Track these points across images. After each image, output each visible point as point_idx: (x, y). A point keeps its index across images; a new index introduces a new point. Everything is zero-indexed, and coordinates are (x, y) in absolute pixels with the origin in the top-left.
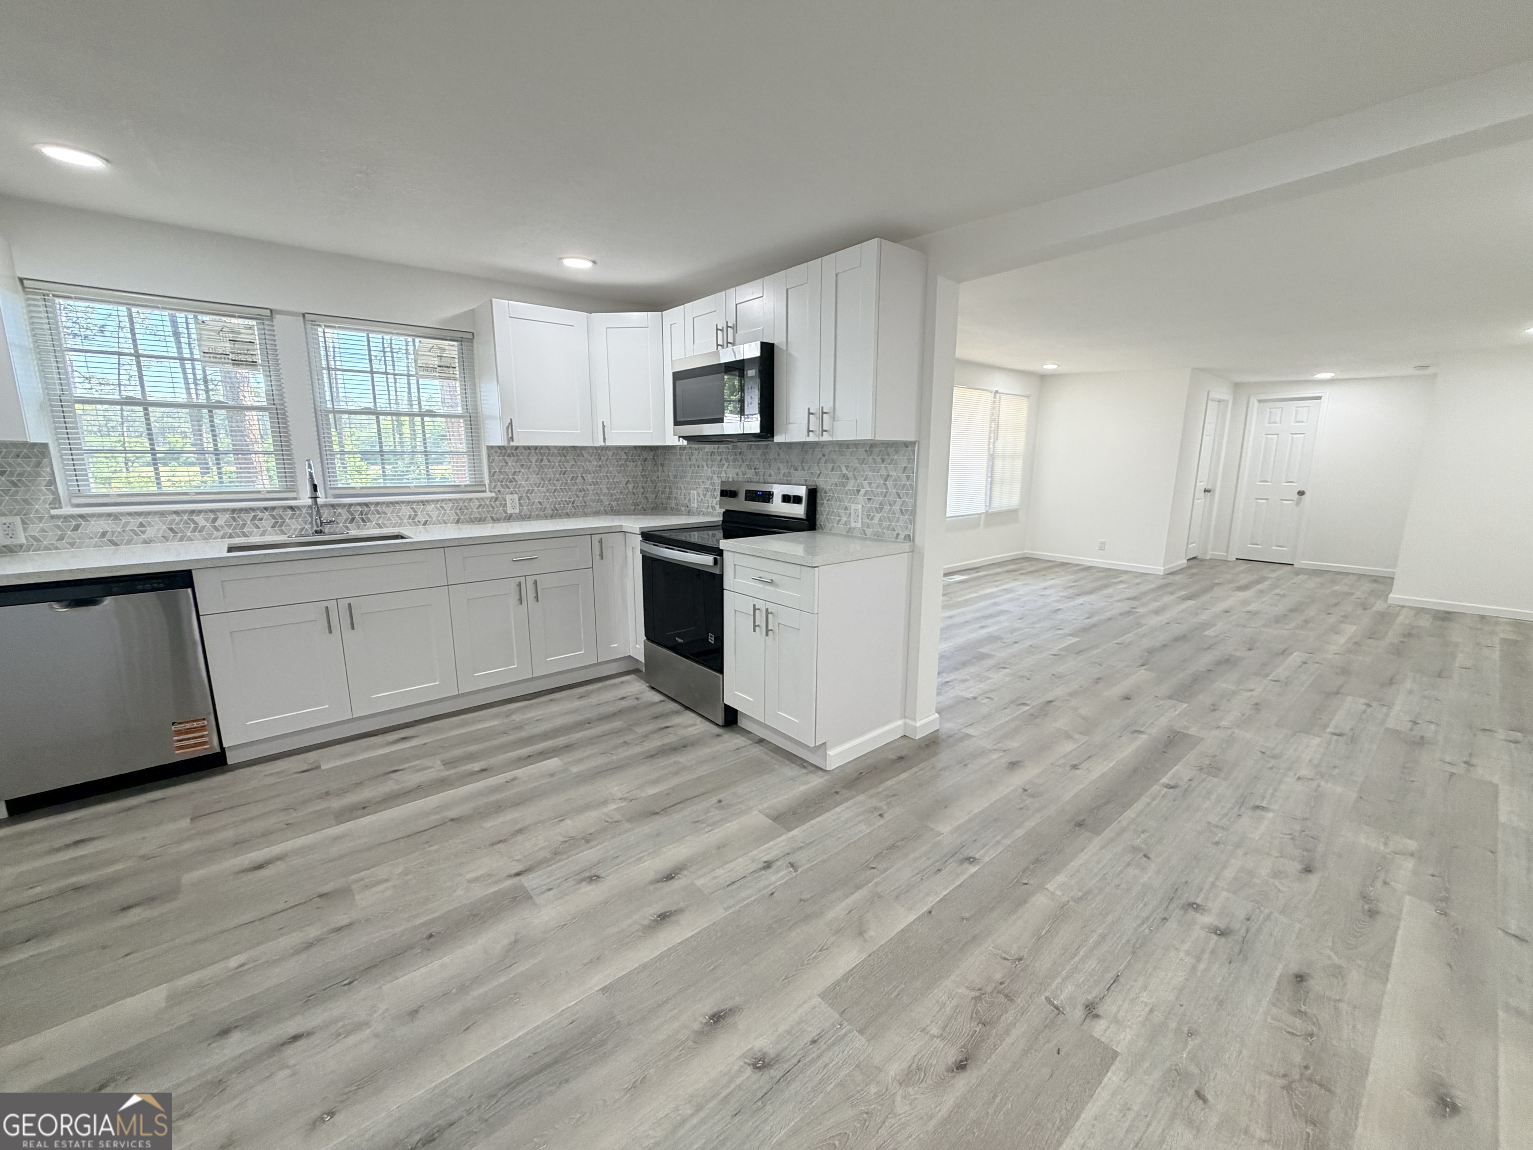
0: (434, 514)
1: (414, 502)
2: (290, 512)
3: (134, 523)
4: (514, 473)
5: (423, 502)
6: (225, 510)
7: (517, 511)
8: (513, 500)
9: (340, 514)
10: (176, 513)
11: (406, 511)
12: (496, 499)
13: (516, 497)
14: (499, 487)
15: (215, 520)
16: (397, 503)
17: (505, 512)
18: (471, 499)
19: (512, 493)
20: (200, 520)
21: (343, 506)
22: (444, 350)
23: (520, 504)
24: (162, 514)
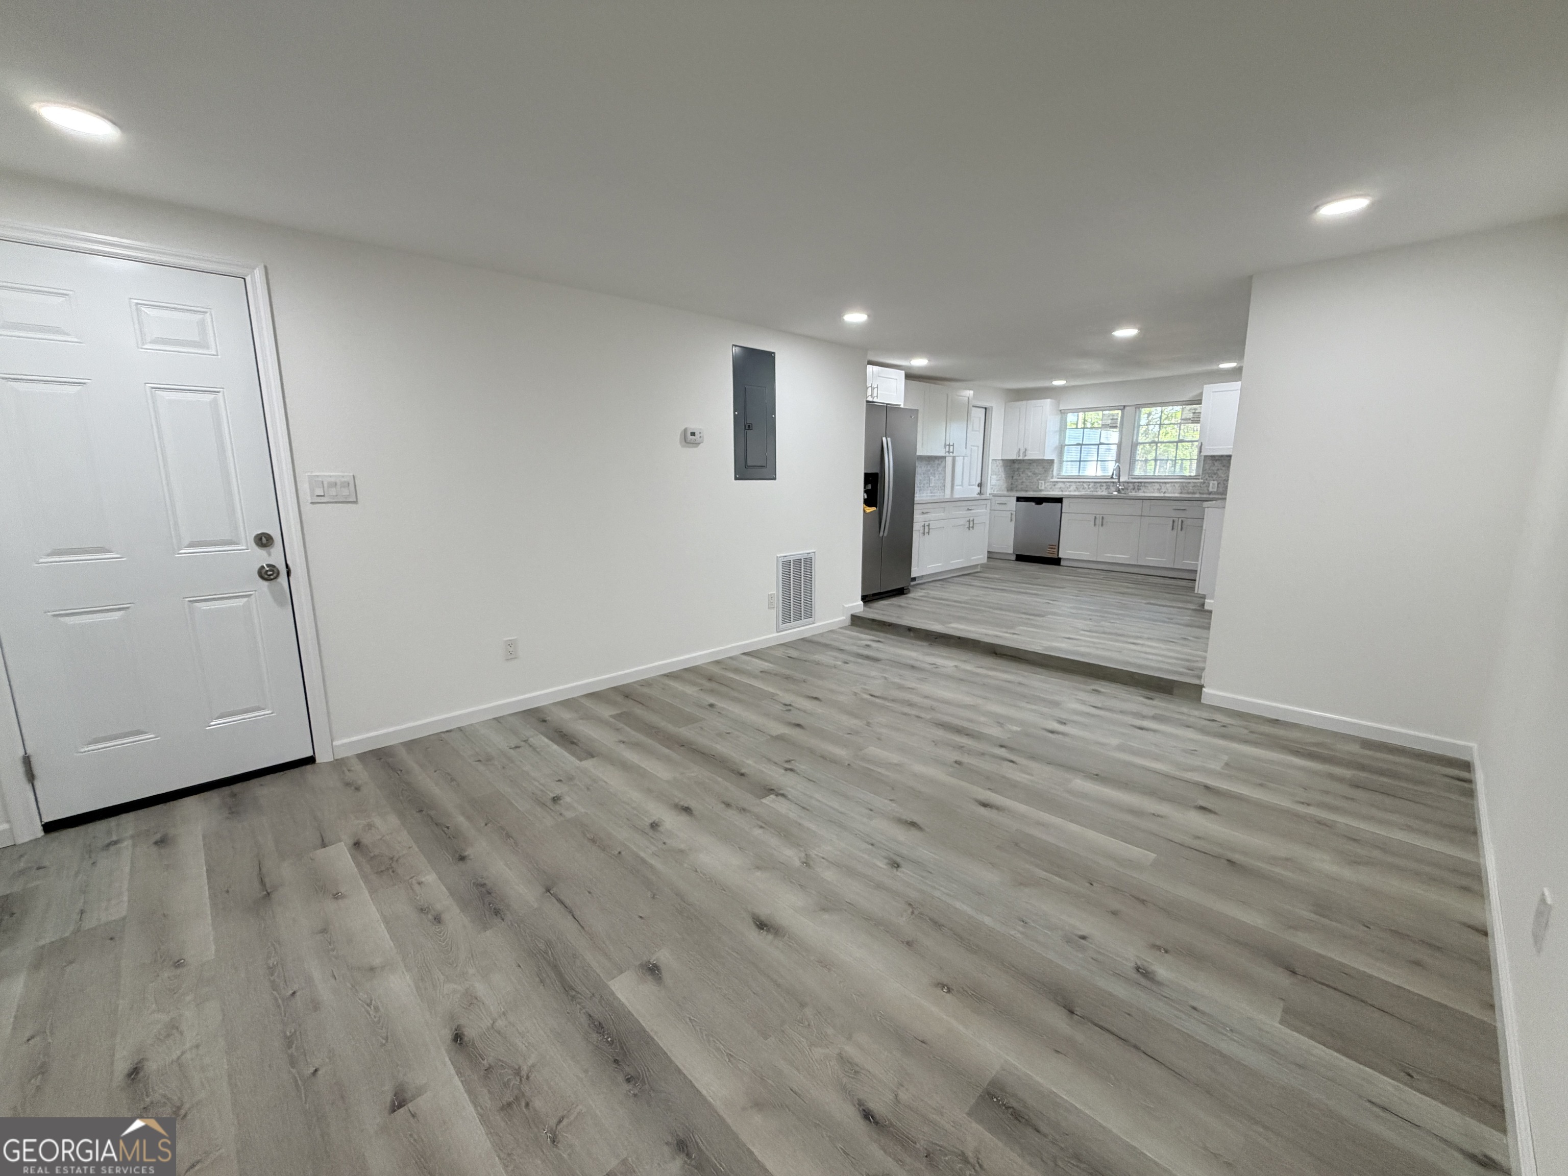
0: (1170, 489)
1: (1161, 482)
2: (1112, 484)
3: (1068, 484)
4: (1218, 470)
5: (1165, 483)
6: (1092, 482)
7: (1215, 490)
8: (1214, 484)
9: (1129, 486)
10: (1079, 482)
11: (1157, 486)
12: (1204, 483)
13: (1216, 483)
14: (1207, 477)
15: (1089, 485)
16: (1154, 482)
17: (1208, 490)
18: (1189, 483)
19: (1214, 480)
20: (1085, 485)
21: (1131, 483)
22: (1197, 409)
23: (1218, 487)
24: (1076, 482)
